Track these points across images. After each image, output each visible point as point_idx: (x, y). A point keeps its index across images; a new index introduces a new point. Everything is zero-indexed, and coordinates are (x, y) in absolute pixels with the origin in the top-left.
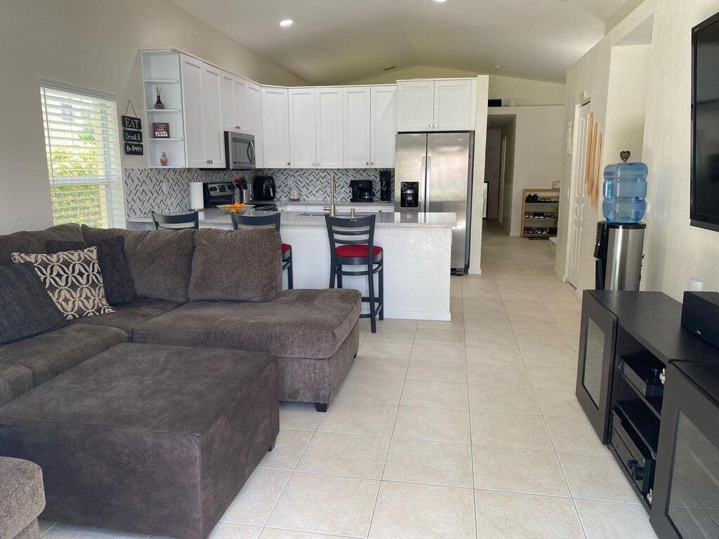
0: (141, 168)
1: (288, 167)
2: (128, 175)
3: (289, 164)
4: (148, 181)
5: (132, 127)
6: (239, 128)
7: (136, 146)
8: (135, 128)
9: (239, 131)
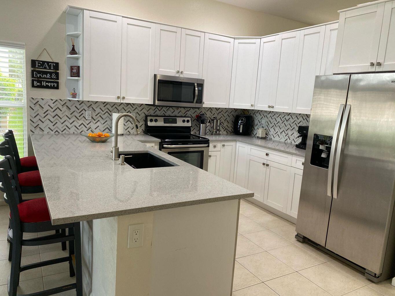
2: (35, 102)
5: (45, 68)
6: (182, 72)
8: (50, 69)
9: (181, 76)
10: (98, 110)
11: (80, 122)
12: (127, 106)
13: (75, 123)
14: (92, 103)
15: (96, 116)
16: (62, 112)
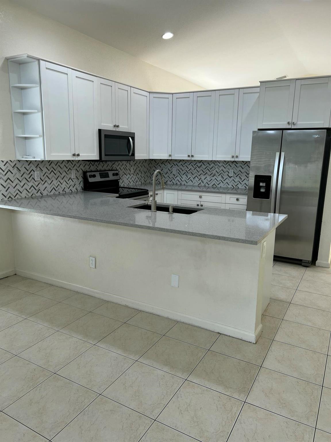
1: (170, 158)
3: (170, 156)
4: (15, 171)
6: (118, 126)
9: (117, 129)
10: (45, 170)
11: (30, 184)
12: (68, 163)
13: (25, 186)
14: (39, 163)
15: (43, 176)
16: (13, 175)
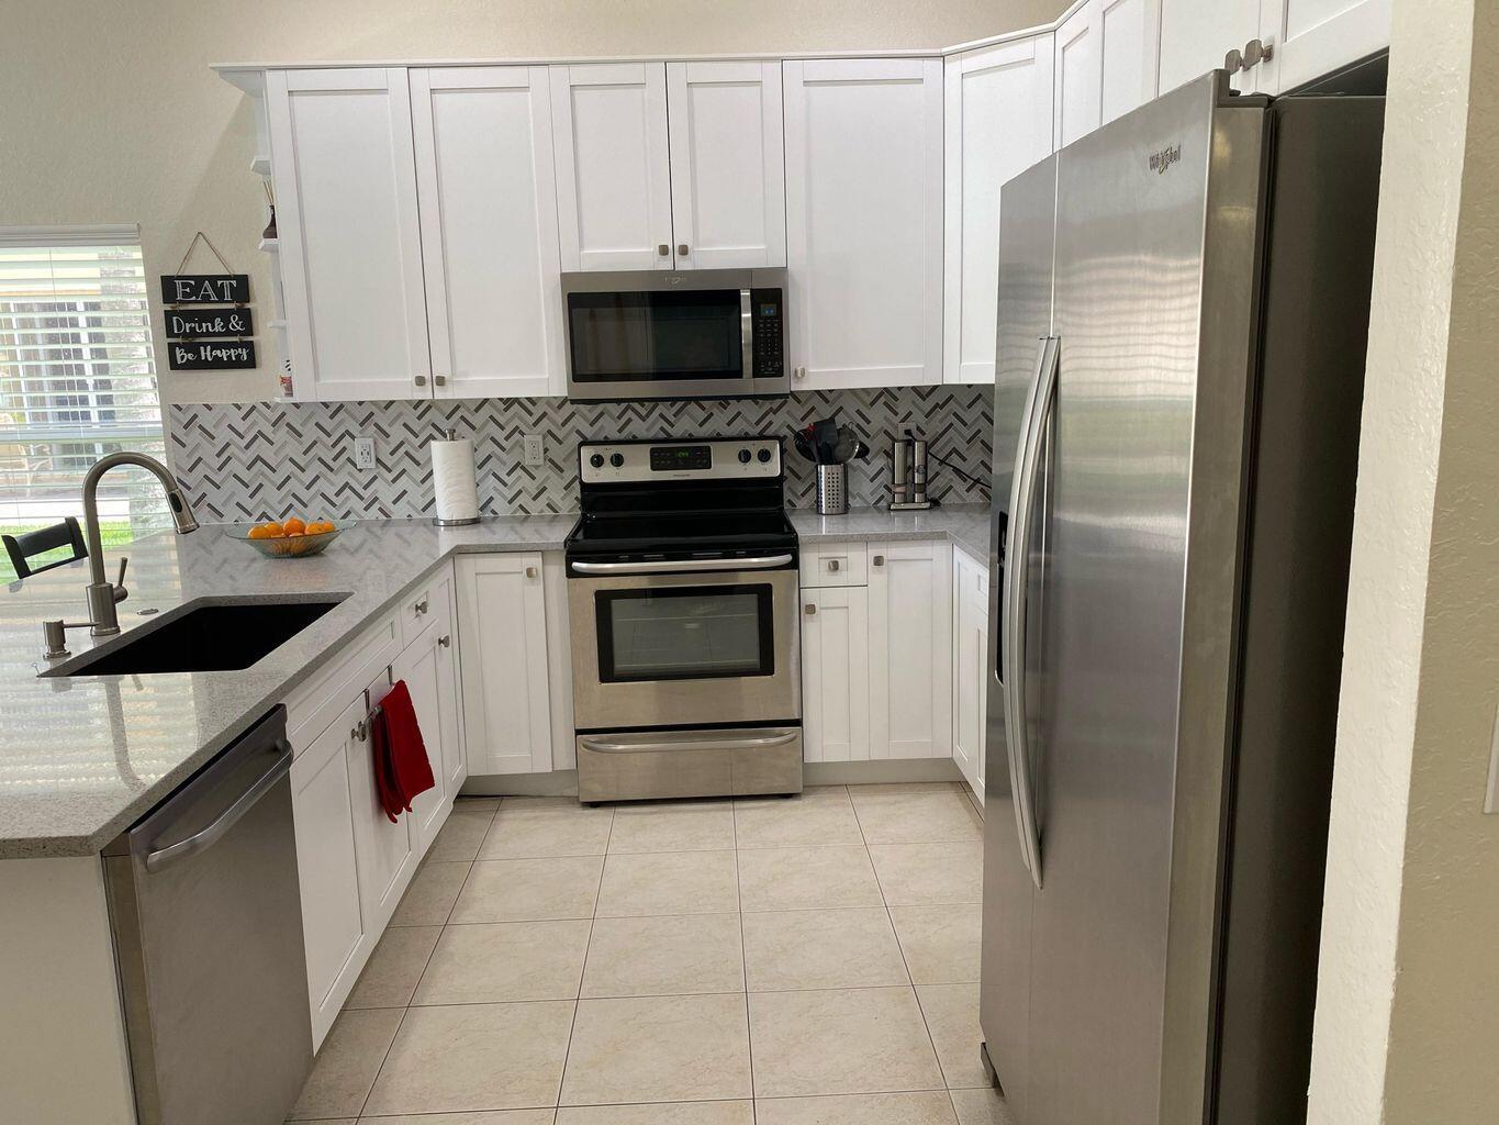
0: (247, 403)
2: (183, 422)
4: (281, 435)
5: (206, 299)
7: (215, 346)
8: (221, 300)
9: (684, 265)
10: (398, 433)
11: (340, 480)
12: (506, 410)
13: (320, 485)
14: (374, 409)
15: (392, 453)
16: (274, 448)
